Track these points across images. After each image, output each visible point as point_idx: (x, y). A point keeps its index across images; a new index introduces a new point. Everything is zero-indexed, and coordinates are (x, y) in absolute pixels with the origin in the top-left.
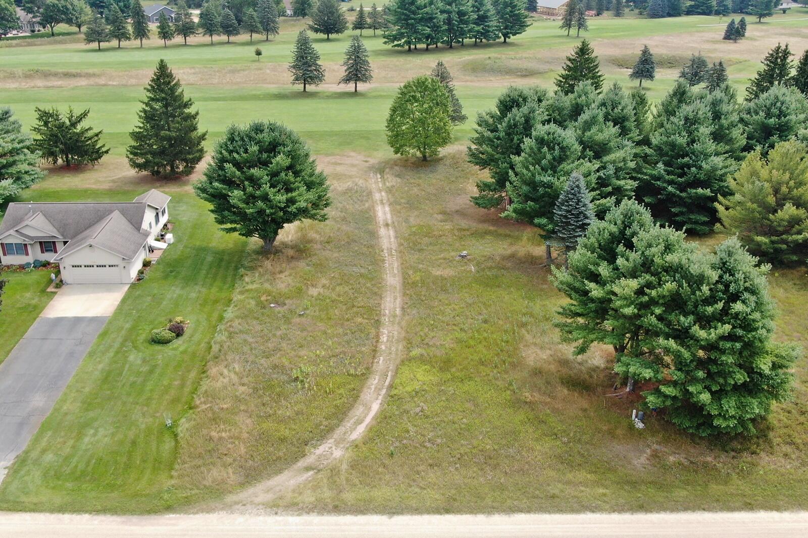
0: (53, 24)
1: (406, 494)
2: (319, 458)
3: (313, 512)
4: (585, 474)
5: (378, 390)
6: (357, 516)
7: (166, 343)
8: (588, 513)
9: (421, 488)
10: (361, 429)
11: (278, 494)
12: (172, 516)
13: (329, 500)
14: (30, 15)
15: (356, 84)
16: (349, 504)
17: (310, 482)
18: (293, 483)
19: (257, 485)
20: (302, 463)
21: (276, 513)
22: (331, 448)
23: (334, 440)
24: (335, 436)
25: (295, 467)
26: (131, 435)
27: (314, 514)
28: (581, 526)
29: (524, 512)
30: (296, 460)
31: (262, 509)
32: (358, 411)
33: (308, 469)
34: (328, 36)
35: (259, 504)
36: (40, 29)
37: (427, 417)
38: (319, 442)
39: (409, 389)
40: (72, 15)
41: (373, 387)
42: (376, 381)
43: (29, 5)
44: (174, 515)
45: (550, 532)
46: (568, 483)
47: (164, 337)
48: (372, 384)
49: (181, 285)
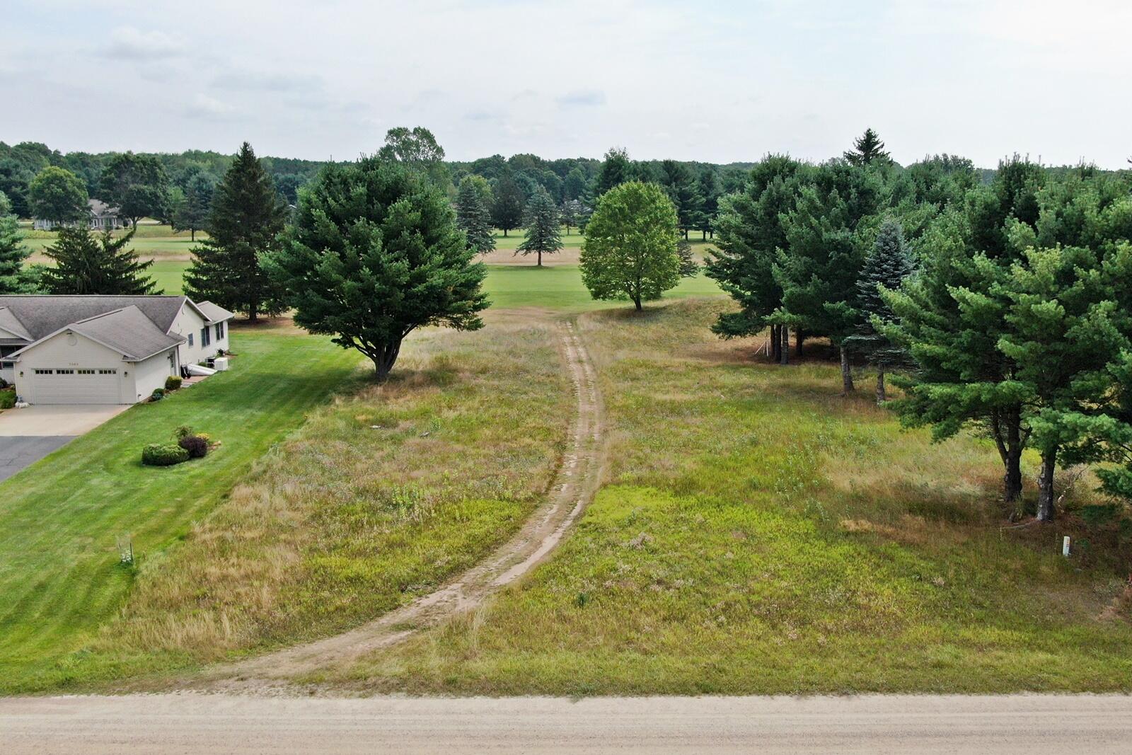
0: (136, 218)
1: (612, 662)
2: (427, 611)
3: (398, 691)
4: (997, 631)
5: (556, 522)
6: (498, 697)
7: (167, 464)
8: (1026, 692)
9: (645, 652)
10: (520, 570)
11: (325, 663)
12: (67, 697)
13: (438, 672)
14: (106, 205)
15: (540, 254)
16: (483, 677)
17: (400, 645)
18: (362, 647)
19: (283, 650)
20: (388, 619)
21: (312, 693)
22: (455, 596)
23: (460, 585)
24: (464, 580)
25: (374, 624)
26: (42, 576)
27: (400, 694)
28: (1019, 714)
29: (881, 692)
30: (378, 613)
31: (282, 686)
32: (516, 546)
33: (399, 628)
34: (506, 232)
35: (276, 679)
36: (120, 226)
37: (654, 551)
38: (430, 588)
39: (618, 515)
40: (163, 205)
41: (547, 519)
42: (554, 511)
43: (105, 191)
44: (74, 696)
45: (951, 725)
46: (966, 644)
47: (165, 452)
48: (547, 515)
49: (222, 408)
